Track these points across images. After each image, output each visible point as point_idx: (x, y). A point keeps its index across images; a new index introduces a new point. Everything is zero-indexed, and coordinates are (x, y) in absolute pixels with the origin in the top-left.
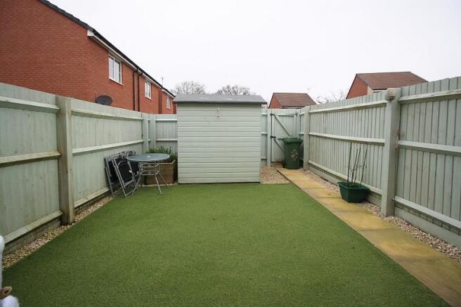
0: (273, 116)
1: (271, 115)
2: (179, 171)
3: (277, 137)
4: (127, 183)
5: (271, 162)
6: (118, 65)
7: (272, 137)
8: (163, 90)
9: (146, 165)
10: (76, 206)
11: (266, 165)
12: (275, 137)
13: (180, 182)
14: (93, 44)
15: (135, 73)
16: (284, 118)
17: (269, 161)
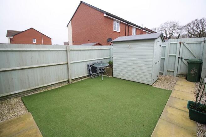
0: (182, 44)
1: (180, 43)
2: (114, 72)
3: (184, 58)
4: (93, 74)
5: (177, 74)
6: (118, 24)
7: (179, 58)
8: (144, 30)
9: (100, 68)
10: (72, 79)
11: (173, 75)
12: (182, 58)
13: (114, 76)
14: (107, 18)
15: (127, 26)
16: (192, 45)
17: (175, 73)
